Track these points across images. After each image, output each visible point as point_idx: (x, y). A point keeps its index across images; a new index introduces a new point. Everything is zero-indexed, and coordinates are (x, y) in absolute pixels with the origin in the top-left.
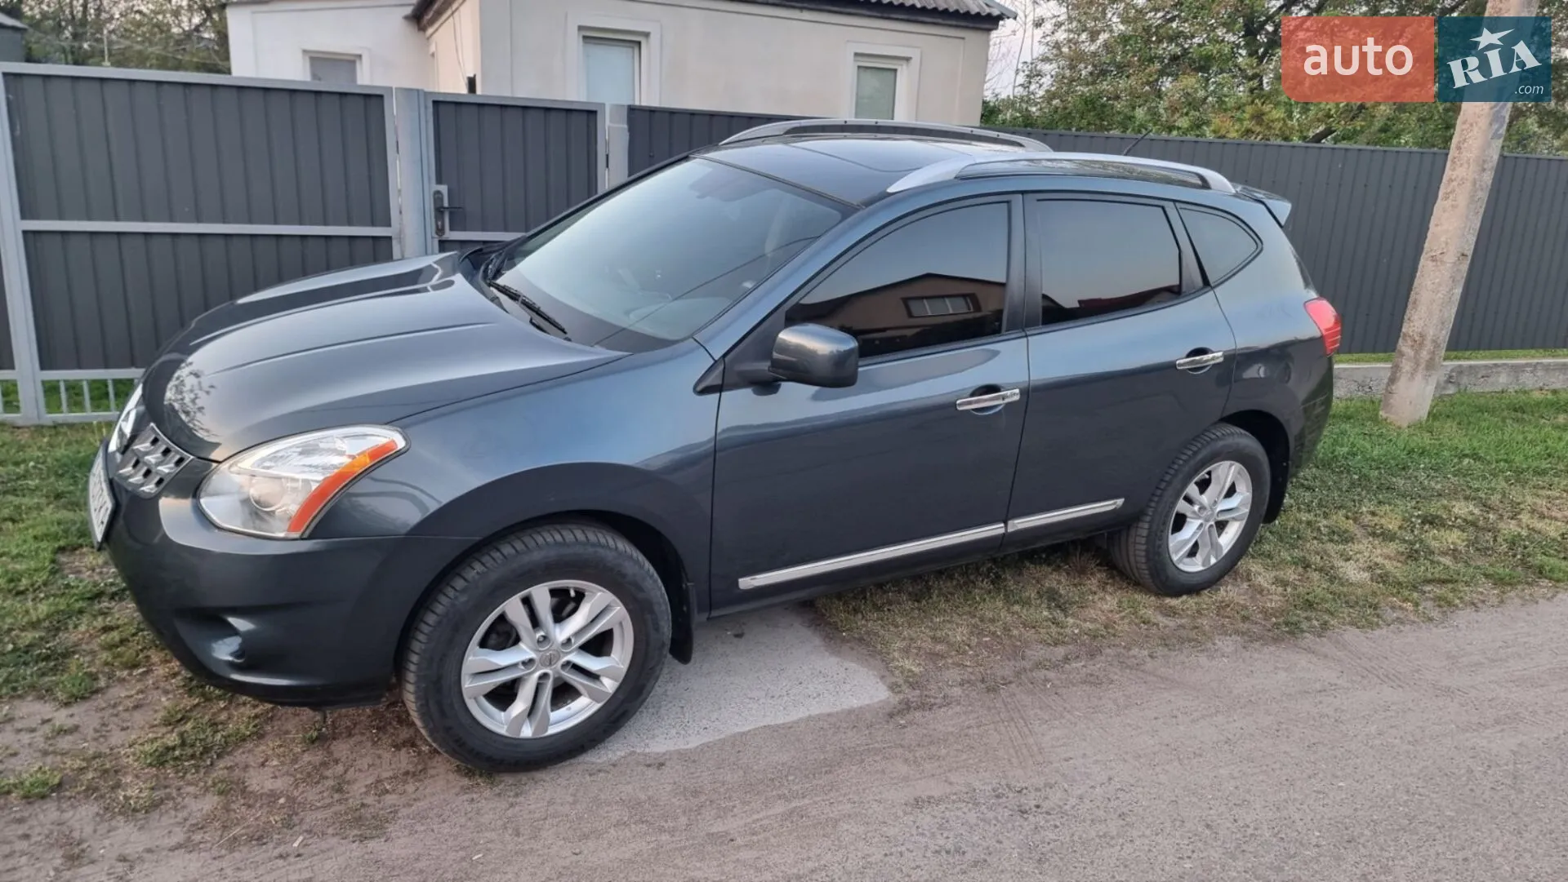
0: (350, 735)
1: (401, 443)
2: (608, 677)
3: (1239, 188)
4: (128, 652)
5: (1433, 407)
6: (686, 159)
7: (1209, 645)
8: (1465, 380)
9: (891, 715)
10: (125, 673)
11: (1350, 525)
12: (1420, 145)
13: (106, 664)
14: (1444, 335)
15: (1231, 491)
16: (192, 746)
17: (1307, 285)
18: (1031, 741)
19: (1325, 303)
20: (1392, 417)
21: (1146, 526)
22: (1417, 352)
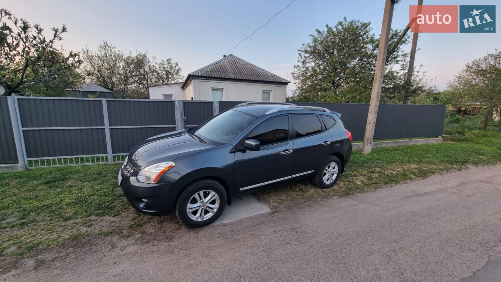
0: (166, 221)
1: (174, 165)
2: (215, 208)
3: (331, 111)
4: (125, 206)
5: (371, 151)
6: (229, 110)
7: (332, 198)
8: (377, 145)
9: (271, 214)
10: (125, 210)
11: (357, 174)
12: (366, 103)
13: (121, 209)
14: (372, 137)
15: (334, 168)
16: (137, 224)
17: (345, 129)
18: (298, 218)
19: (349, 132)
20: (364, 153)
21: (318, 175)
22: (368, 140)
